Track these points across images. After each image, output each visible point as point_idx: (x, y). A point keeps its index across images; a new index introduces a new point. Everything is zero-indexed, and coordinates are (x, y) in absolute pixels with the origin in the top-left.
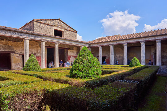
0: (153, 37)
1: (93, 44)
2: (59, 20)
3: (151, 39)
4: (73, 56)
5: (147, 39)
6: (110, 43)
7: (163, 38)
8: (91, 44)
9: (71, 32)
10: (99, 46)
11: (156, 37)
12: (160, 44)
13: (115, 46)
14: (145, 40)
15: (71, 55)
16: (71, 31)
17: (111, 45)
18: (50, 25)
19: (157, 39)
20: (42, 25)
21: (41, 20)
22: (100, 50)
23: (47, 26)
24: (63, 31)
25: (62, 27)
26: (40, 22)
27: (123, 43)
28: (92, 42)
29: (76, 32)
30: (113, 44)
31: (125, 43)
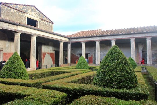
0: (143, 34)
1: (74, 38)
2: (34, 6)
3: (141, 36)
4: (48, 53)
5: (137, 36)
8: (72, 39)
9: (46, 22)
10: (82, 41)
11: (146, 34)
12: (150, 41)
14: (135, 36)
15: (46, 52)
16: (47, 21)
17: (97, 40)
18: (22, 12)
19: (147, 36)
20: (12, 11)
21: (11, 4)
22: (83, 46)
23: (18, 13)
24: (38, 21)
25: (36, 16)
26: (10, 7)
27: (111, 39)
28: (72, 37)
29: (52, 23)
30: (99, 40)
31: (113, 39)
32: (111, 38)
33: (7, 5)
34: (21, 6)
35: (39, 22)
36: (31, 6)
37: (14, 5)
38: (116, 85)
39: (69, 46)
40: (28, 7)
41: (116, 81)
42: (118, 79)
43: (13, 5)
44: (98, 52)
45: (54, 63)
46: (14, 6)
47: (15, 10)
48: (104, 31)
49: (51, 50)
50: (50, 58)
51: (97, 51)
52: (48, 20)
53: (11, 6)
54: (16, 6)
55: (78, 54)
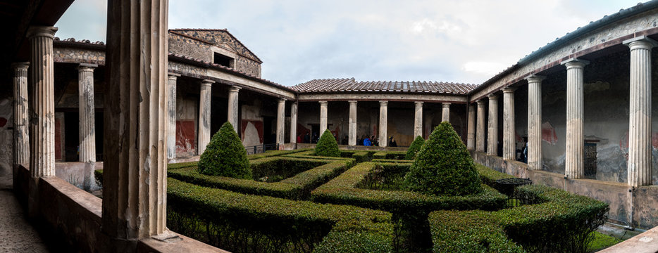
1: (306, 93)
2: (225, 31)
3: (434, 99)
4: (252, 122)
5: (427, 98)
6: (350, 97)
7: (453, 100)
9: (249, 61)
10: (322, 100)
12: (448, 109)
13: (360, 104)
14: (423, 99)
15: (249, 118)
16: (250, 59)
17: (352, 100)
18: (206, 43)
20: (188, 42)
21: (186, 30)
22: (324, 109)
23: (198, 46)
24: (233, 59)
25: (231, 50)
26: (183, 36)
27: (380, 100)
28: (302, 90)
29: (260, 62)
30: (355, 100)
31: (384, 100)
32: (379, 98)
33: (179, 32)
34: (202, 32)
35: (235, 61)
36: (221, 31)
37: (192, 32)
38: (459, 190)
39: (295, 108)
40: (216, 33)
41: (457, 184)
42: (460, 181)
43: (188, 33)
44: (353, 122)
45: (261, 142)
46: (191, 34)
47: (192, 41)
48: (362, 83)
49: (257, 115)
50: (255, 130)
51: (351, 120)
52: (252, 57)
53: (186, 34)
54: (194, 33)
55: (309, 124)
